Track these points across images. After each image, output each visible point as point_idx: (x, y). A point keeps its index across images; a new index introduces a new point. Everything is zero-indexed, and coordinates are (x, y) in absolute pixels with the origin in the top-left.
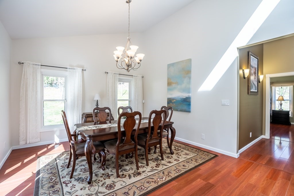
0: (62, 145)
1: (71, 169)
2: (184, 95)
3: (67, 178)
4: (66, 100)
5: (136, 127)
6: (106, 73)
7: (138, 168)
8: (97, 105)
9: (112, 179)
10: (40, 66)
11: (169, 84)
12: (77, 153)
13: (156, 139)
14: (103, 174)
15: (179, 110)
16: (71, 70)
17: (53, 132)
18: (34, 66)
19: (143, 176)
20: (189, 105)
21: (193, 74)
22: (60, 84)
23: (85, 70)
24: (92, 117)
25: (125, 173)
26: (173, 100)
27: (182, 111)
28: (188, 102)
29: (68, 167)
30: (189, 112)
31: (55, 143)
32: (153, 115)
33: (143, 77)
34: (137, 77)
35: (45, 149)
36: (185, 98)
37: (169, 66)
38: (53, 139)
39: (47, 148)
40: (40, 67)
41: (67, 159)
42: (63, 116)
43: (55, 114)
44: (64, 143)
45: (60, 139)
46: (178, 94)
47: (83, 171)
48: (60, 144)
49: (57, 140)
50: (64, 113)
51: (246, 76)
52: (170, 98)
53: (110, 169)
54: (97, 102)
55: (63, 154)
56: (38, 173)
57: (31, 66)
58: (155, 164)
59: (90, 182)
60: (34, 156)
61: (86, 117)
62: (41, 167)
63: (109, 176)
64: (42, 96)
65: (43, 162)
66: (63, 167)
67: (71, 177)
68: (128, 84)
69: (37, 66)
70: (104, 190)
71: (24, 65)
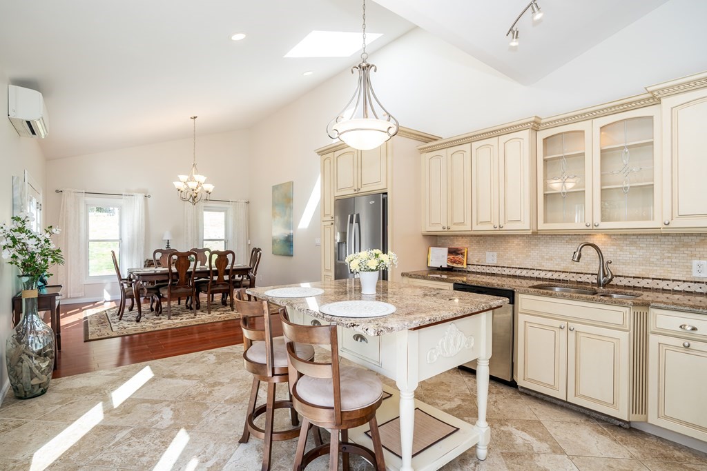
0: (113, 302)
2: (288, 232)
3: (117, 320)
4: (121, 239)
5: (190, 270)
7: (195, 315)
8: (168, 246)
9: (162, 320)
10: (84, 193)
11: (274, 215)
13: (222, 285)
14: (155, 318)
15: (282, 253)
16: (127, 197)
17: (102, 286)
18: (77, 194)
20: (292, 246)
23: (149, 196)
24: (153, 263)
27: (285, 254)
28: (290, 242)
29: (119, 315)
30: (291, 256)
31: (104, 300)
33: (248, 202)
34: (237, 204)
35: (92, 305)
36: (288, 237)
37: (275, 188)
38: (102, 295)
39: (94, 304)
40: (84, 196)
44: (116, 301)
45: (111, 295)
48: (111, 301)
49: (107, 297)
52: (274, 237)
53: (164, 316)
54: (168, 243)
55: (114, 308)
56: (86, 318)
57: (73, 194)
58: (219, 313)
59: (138, 321)
60: (78, 310)
61: (149, 263)
62: (88, 315)
63: (160, 319)
64: (87, 235)
65: (90, 312)
66: (113, 315)
67: (120, 319)
68: (223, 214)
69: (80, 195)
70: (151, 325)
71: (63, 193)
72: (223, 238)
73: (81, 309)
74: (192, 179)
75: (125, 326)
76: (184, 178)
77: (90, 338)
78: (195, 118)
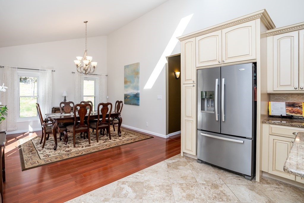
0: (35, 133)
1: (42, 144)
2: (135, 92)
3: (41, 148)
4: (38, 96)
5: (87, 115)
6: (72, 73)
7: (90, 143)
8: (65, 100)
9: (70, 148)
10: (17, 68)
11: (126, 82)
12: (47, 131)
13: (104, 124)
14: (65, 146)
15: (132, 104)
16: (42, 71)
18: (12, 69)
19: (91, 147)
20: (138, 99)
21: (141, 75)
22: (30, 80)
23: (54, 71)
24: (60, 110)
25: (80, 145)
26: (128, 96)
27: (134, 104)
28: (137, 97)
29: (41, 143)
30: (138, 105)
31: (29, 132)
32: (101, 107)
33: (107, 76)
34: (101, 76)
35: (22, 135)
36: (135, 94)
37: (126, 67)
38: (28, 128)
39: (24, 135)
40: (17, 70)
41: (40, 140)
42: (37, 107)
43: (26, 110)
44: (37, 132)
45: (33, 128)
46: (131, 91)
47: (51, 145)
48: (33, 132)
49: (31, 129)
50: (38, 105)
51: (178, 77)
52: (126, 94)
53: (71, 144)
54: (65, 98)
55: (36, 137)
56: (20, 146)
57: (10, 69)
58: (103, 141)
59: (55, 149)
60: (14, 139)
61: (55, 110)
62: (21, 144)
63: (68, 147)
64: (19, 93)
65: (22, 142)
66: (37, 144)
67: (43, 148)
68: (93, 82)
69: (15, 69)
70: (64, 152)
71: (4, 68)
72: (93, 95)
73: (16, 138)
74: (85, 59)
75: (48, 154)
76: (80, 58)
77: (26, 167)
78: (86, 22)
